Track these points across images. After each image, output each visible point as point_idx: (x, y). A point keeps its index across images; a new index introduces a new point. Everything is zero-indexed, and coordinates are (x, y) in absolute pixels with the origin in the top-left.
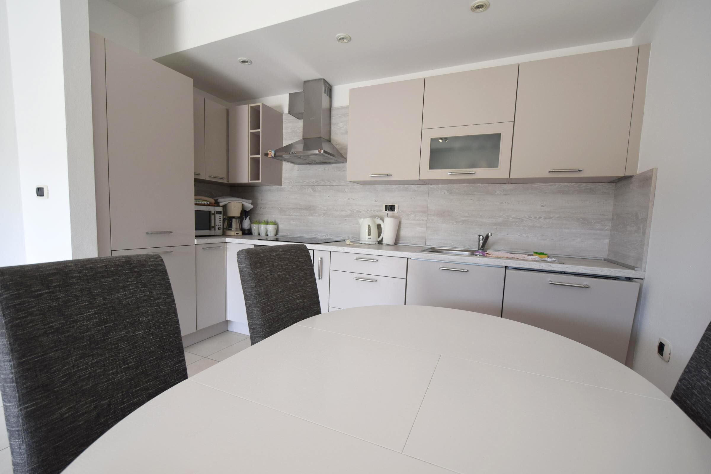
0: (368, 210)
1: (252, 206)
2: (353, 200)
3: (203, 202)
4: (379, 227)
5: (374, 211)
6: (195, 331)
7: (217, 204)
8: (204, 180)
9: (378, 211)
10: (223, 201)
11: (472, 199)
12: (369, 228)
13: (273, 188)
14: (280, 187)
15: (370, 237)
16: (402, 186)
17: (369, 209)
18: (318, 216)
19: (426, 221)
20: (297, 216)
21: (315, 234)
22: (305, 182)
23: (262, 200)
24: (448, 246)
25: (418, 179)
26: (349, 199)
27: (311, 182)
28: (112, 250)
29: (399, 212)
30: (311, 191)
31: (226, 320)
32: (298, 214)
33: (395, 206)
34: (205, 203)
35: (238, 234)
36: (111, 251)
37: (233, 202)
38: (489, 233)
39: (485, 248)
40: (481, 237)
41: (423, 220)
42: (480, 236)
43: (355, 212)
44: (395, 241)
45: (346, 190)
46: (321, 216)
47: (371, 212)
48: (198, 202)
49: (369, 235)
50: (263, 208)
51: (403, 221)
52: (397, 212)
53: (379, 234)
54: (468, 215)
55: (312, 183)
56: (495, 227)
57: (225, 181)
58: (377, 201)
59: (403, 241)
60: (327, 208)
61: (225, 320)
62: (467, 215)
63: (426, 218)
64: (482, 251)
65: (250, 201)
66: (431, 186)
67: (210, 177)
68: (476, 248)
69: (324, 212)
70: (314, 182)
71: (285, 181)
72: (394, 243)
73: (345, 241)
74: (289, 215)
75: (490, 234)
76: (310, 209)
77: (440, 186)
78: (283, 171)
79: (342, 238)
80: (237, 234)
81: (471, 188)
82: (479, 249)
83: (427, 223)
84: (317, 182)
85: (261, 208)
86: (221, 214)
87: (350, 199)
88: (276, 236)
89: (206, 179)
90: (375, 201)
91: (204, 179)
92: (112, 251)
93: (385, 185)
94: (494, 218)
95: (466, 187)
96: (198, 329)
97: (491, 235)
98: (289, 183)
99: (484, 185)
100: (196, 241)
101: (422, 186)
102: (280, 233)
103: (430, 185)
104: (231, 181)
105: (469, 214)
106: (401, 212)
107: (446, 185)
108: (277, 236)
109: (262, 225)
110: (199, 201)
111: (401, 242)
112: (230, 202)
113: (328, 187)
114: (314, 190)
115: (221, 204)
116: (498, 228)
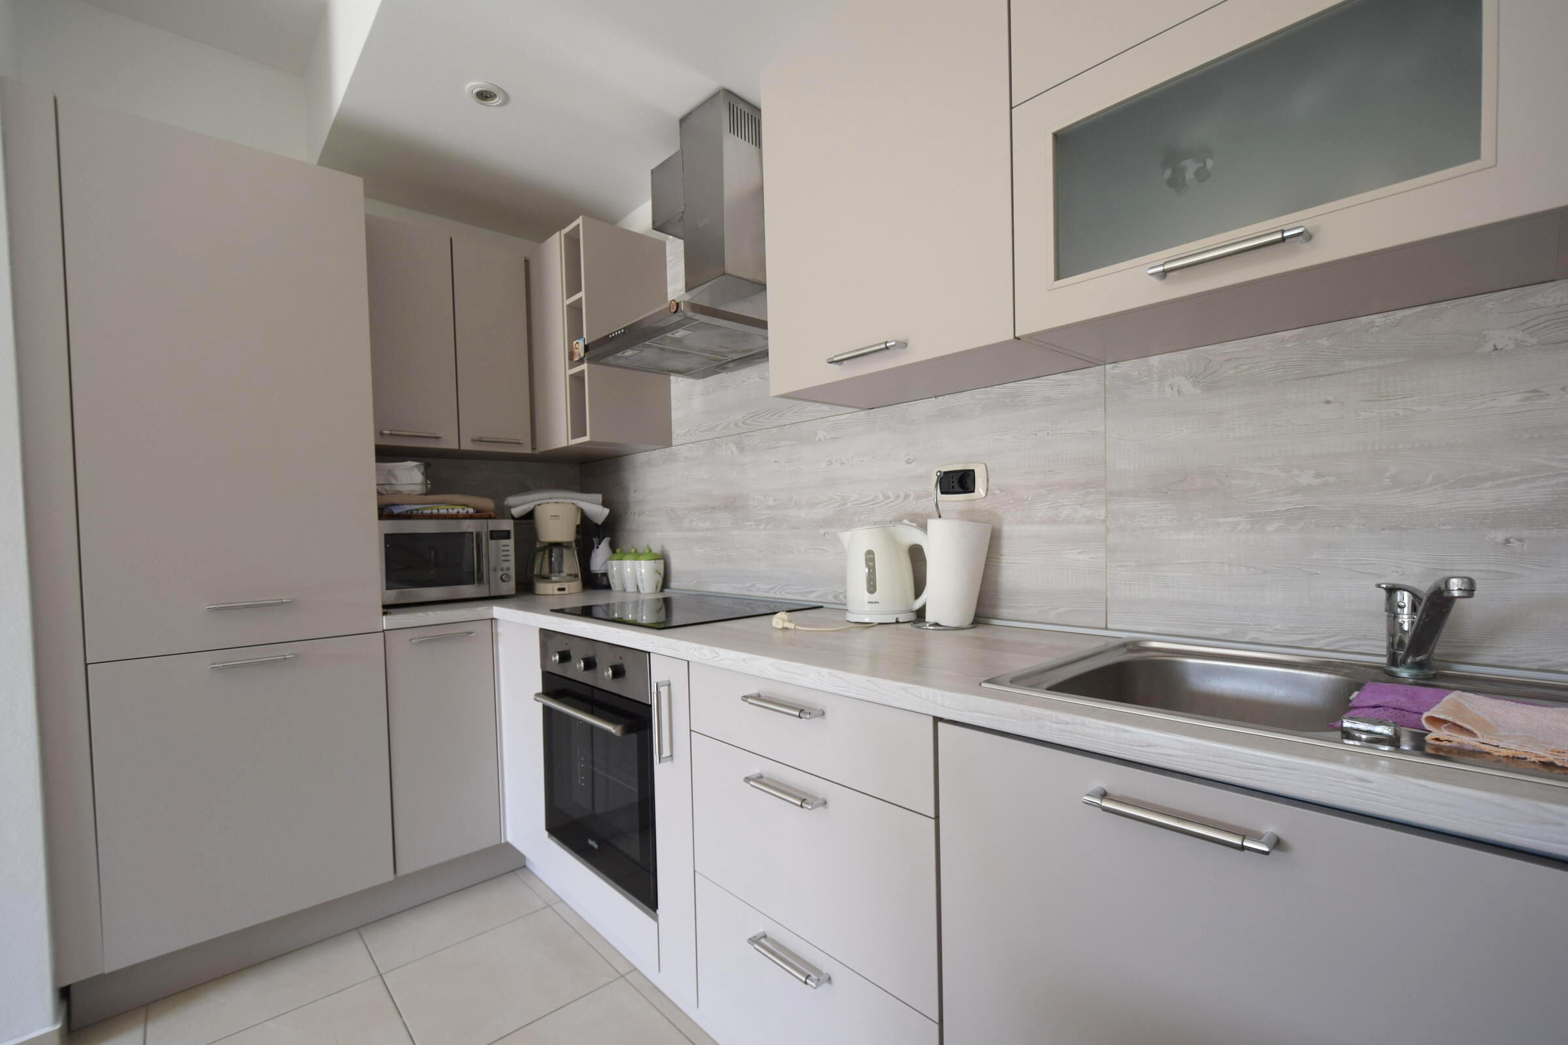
0: (886, 497)
1: (607, 511)
2: (842, 464)
3: (453, 509)
4: (917, 555)
5: (907, 496)
6: (390, 876)
7: (502, 512)
8: (456, 450)
9: (918, 498)
10: (519, 505)
11: (1330, 398)
12: (871, 564)
13: (657, 454)
14: (667, 450)
15: (874, 597)
16: (997, 389)
17: (890, 494)
18: (753, 527)
19: (1104, 521)
20: (707, 530)
21: (748, 584)
22: (721, 427)
23: (635, 492)
24: (1216, 632)
25: (1012, 337)
26: (830, 463)
27: (732, 426)
28: (88, 662)
29: (994, 494)
30: (734, 449)
31: (503, 841)
32: (707, 525)
33: (973, 471)
34: (458, 512)
35: (563, 589)
36: (86, 665)
37: (548, 503)
38: (1447, 582)
39: (1440, 648)
40: (1405, 598)
41: (1089, 521)
42: (1391, 591)
43: (849, 505)
44: (976, 611)
45: (821, 434)
46: (762, 527)
47: (898, 501)
48: (435, 511)
49: (872, 588)
50: (639, 514)
51: (1009, 530)
52: (984, 495)
53: (919, 586)
54: (1316, 482)
55: (736, 425)
56: (1500, 536)
57: (527, 450)
58: (914, 460)
59: (1011, 611)
60: (775, 500)
61: (499, 842)
62: (1306, 478)
63: (1103, 512)
64: (1414, 672)
65: (599, 497)
66: (1112, 368)
67: (474, 441)
68: (1375, 651)
69: (768, 512)
70: (740, 423)
71: (677, 431)
72: (971, 618)
73: (822, 607)
74: (690, 530)
75: (1455, 585)
76: (733, 505)
77: (1155, 360)
78: (673, 403)
79: (817, 597)
80: (560, 589)
81: (1324, 342)
82: (1393, 661)
83: (1107, 530)
84: (748, 421)
85: (635, 513)
86: (508, 537)
87: (832, 464)
88: (662, 591)
89: (463, 447)
90: (909, 462)
91: (455, 446)
92: (89, 666)
93: (936, 397)
94: (1489, 484)
95: (1289, 345)
96: (403, 870)
97: (1470, 590)
98: (685, 435)
99: (1400, 314)
100: (386, 622)
101: (1075, 375)
102: (674, 584)
103: (1108, 367)
104: (542, 448)
105: (1318, 475)
106: (997, 492)
107: (1184, 355)
108: (666, 590)
109: (628, 561)
110: (440, 507)
111: (1004, 612)
112: (539, 505)
113: (774, 430)
114: (741, 449)
115: (516, 512)
116: (1520, 540)
